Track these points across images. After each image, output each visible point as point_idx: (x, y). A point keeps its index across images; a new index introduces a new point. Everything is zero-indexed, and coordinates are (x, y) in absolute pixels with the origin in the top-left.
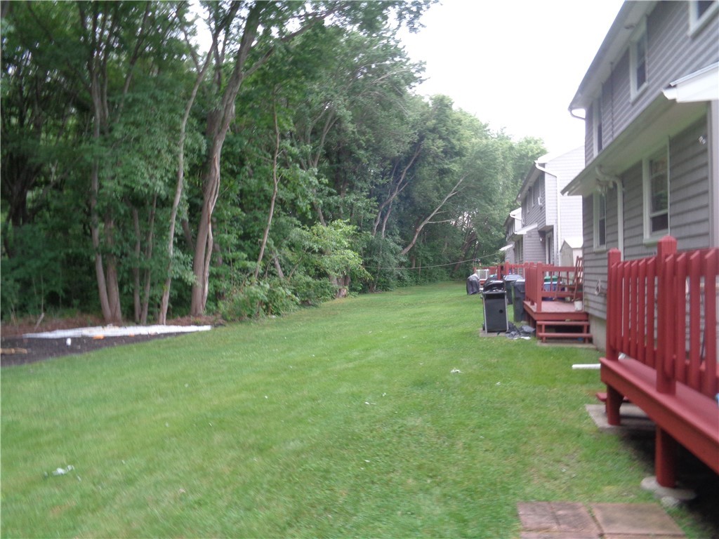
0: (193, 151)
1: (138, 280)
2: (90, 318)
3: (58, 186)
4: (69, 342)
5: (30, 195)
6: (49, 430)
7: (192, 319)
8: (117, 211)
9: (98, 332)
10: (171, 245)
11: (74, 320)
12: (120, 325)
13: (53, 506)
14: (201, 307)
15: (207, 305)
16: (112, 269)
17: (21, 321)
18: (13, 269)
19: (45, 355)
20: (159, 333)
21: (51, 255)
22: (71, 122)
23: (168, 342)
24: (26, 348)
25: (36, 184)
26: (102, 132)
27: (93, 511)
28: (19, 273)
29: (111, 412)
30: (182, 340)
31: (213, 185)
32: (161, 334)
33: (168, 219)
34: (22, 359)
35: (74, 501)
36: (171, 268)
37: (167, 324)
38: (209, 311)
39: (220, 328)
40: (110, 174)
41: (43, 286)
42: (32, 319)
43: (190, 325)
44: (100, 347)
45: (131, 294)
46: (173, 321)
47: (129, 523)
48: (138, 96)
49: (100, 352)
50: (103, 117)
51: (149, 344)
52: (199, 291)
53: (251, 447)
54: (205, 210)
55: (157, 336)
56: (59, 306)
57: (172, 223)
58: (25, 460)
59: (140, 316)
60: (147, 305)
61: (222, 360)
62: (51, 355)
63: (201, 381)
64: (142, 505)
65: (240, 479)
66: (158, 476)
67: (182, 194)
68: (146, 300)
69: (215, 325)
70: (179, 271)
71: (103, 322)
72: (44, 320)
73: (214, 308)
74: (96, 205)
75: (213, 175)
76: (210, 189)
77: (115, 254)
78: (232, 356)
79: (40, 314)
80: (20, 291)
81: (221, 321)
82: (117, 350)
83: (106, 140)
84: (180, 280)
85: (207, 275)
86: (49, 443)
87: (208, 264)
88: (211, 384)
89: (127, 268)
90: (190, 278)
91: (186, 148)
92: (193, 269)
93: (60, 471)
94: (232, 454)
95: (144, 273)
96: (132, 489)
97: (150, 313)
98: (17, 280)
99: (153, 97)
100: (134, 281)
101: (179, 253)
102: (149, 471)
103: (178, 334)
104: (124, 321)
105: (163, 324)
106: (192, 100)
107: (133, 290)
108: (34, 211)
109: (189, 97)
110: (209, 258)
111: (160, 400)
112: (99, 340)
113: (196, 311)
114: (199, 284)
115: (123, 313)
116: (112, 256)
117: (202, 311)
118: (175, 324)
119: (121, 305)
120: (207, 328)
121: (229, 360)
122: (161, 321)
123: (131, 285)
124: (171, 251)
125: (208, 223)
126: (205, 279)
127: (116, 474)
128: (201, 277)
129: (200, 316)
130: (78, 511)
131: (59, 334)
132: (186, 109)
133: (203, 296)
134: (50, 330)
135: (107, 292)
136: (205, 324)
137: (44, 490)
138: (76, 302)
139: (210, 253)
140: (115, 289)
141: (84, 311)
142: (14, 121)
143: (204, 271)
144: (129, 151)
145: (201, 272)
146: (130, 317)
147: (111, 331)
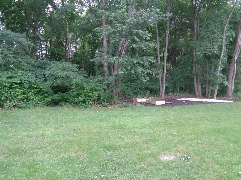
0: (229, 37)
1: (207, 84)
2: (192, 95)
3: (184, 55)
4: (184, 102)
5: (177, 58)
6: (175, 124)
7: (226, 98)
8: (201, 61)
9: (193, 100)
10: (219, 72)
11: (187, 96)
12: (201, 98)
13: (172, 140)
14: (231, 94)
15: (233, 93)
16: (199, 80)
17: (173, 95)
18: (171, 80)
19: (177, 105)
20: (213, 101)
21: (180, 76)
22: (189, 33)
23: (215, 105)
24: (173, 102)
25: (179, 55)
26: (197, 37)
27: (180, 144)
28: (172, 81)
29: (191, 123)
30: (221, 105)
31: (237, 49)
32: (214, 102)
33: (218, 63)
34: (172, 105)
35: (177, 141)
36: (219, 80)
37: (216, 99)
38: (234, 96)
39: (237, 102)
40: (198, 50)
41: (179, 85)
42: (176, 94)
43: (225, 100)
44: (193, 104)
45: (205, 88)
46: (219, 98)
47: (188, 149)
48: (209, 22)
49: (192, 106)
50: (197, 31)
51: (209, 105)
52: (230, 88)
53: (232, 141)
54: (233, 58)
55: (212, 103)
56: (183, 91)
57: (219, 64)
58: (168, 129)
59: (208, 96)
60: (210, 92)
61: (233, 113)
62: (179, 105)
63: (223, 119)
64: (192, 146)
65: (223, 148)
66: (199, 141)
67: (223, 54)
68: (210, 90)
69: (235, 101)
70: (221, 81)
71: (195, 97)
72: (179, 95)
73: (236, 95)
74: (194, 60)
75: (237, 45)
76: (236, 50)
77: (200, 75)
78: (238, 112)
79: (178, 93)
80: (173, 86)
81: (238, 99)
82: (198, 105)
83: (197, 39)
84: (222, 84)
85: (233, 82)
86: (174, 127)
87: (234, 78)
88: (226, 120)
89: (203, 80)
90: (226, 83)
91: (226, 36)
92: (227, 79)
93: (175, 133)
94: (225, 141)
95: (209, 81)
96: (191, 142)
97: (211, 95)
98: (172, 83)
99: (214, 21)
100: (206, 84)
101: (222, 75)
102: (197, 139)
103: (220, 103)
104: (202, 97)
105: (215, 99)
106: (229, 19)
107: (206, 87)
108: (178, 63)
109: (228, 18)
110: (234, 76)
111: (207, 122)
112: (193, 102)
113: (228, 95)
114: (230, 86)
115: (202, 94)
116: (199, 76)
117: (231, 95)
118: (219, 99)
119: (202, 92)
120: (232, 102)
121: (236, 114)
122: (214, 98)
123: (205, 85)
124: (219, 74)
125: (235, 63)
126: (233, 84)
127: (188, 138)
128: (231, 83)
129: (230, 97)
130: (177, 143)
131: (183, 99)
132: (226, 23)
133: (231, 90)
134: (180, 98)
135: (197, 88)
136: (231, 100)
137: (170, 137)
138: (188, 90)
139: (235, 74)
140: (200, 87)
141: (190, 93)
142: (173, 37)
143: (232, 81)
144: (205, 41)
145: (231, 81)
146: (204, 96)
147: (197, 100)
